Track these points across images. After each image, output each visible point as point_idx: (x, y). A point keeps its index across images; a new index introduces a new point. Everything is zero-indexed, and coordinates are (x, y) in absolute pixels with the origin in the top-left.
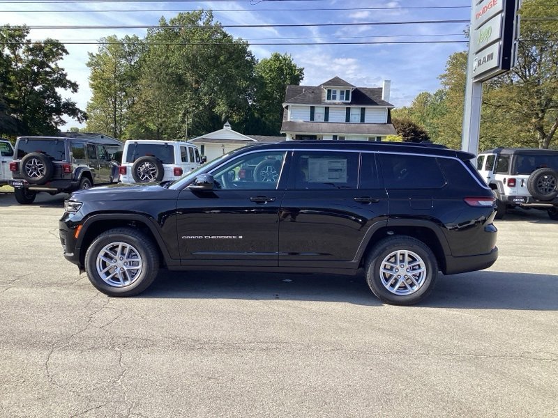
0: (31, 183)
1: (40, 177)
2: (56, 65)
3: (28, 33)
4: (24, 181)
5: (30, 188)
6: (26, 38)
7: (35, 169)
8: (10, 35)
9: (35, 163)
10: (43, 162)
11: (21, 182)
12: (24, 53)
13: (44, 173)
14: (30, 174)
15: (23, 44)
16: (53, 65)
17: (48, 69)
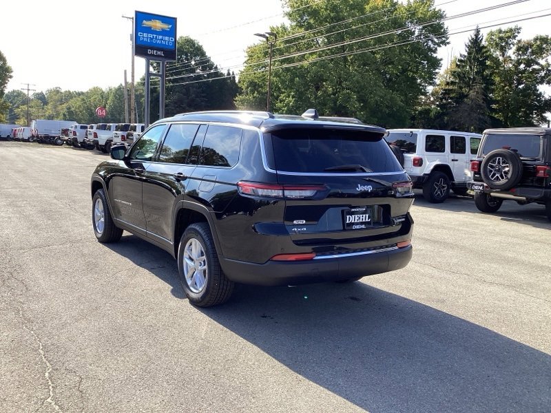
0: (492, 187)
1: (503, 181)
2: (546, 61)
3: (519, 33)
4: (485, 185)
5: (492, 194)
6: (517, 38)
7: (499, 171)
8: (501, 38)
9: (499, 163)
10: (510, 162)
11: (482, 185)
12: (514, 53)
13: (509, 176)
14: (492, 177)
15: (513, 45)
16: (542, 62)
17: (536, 67)
